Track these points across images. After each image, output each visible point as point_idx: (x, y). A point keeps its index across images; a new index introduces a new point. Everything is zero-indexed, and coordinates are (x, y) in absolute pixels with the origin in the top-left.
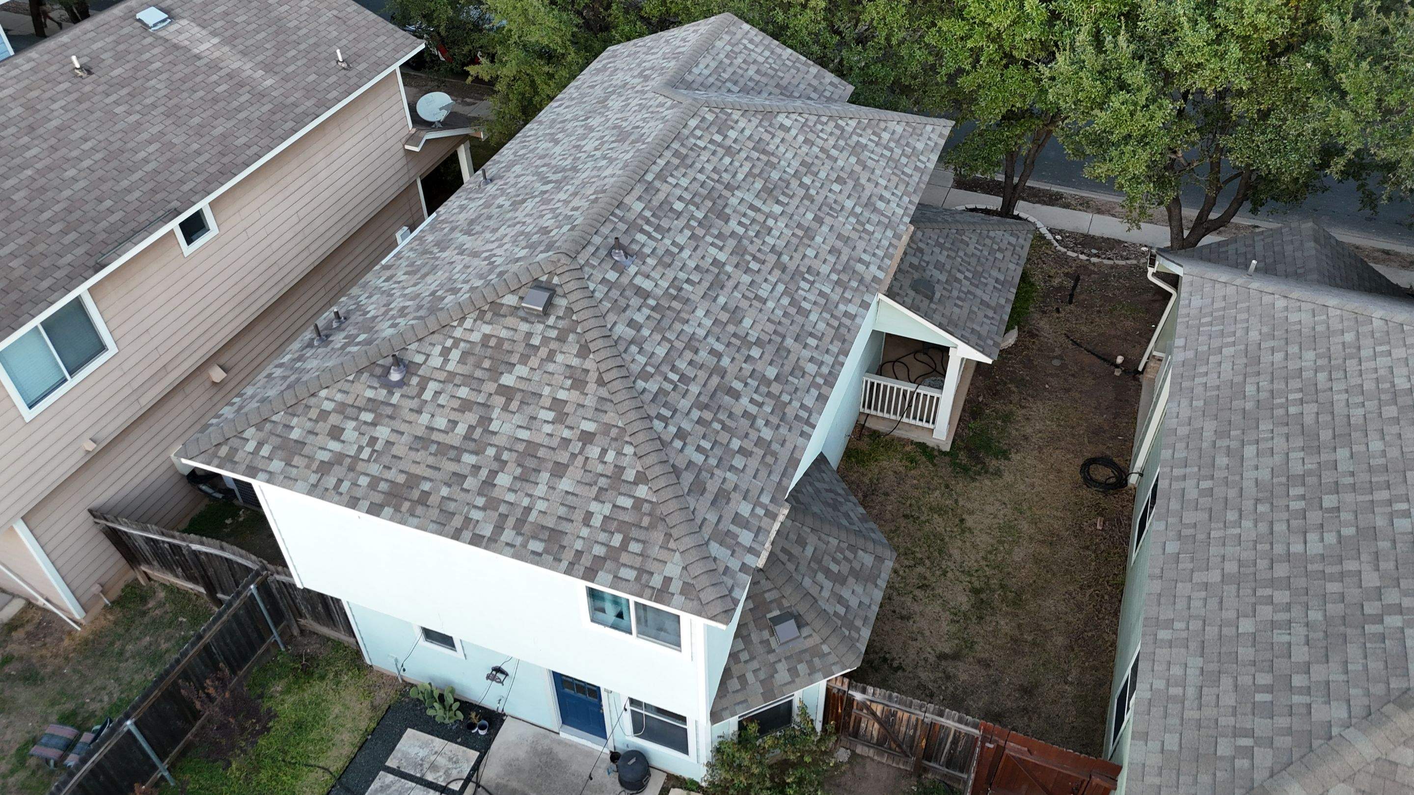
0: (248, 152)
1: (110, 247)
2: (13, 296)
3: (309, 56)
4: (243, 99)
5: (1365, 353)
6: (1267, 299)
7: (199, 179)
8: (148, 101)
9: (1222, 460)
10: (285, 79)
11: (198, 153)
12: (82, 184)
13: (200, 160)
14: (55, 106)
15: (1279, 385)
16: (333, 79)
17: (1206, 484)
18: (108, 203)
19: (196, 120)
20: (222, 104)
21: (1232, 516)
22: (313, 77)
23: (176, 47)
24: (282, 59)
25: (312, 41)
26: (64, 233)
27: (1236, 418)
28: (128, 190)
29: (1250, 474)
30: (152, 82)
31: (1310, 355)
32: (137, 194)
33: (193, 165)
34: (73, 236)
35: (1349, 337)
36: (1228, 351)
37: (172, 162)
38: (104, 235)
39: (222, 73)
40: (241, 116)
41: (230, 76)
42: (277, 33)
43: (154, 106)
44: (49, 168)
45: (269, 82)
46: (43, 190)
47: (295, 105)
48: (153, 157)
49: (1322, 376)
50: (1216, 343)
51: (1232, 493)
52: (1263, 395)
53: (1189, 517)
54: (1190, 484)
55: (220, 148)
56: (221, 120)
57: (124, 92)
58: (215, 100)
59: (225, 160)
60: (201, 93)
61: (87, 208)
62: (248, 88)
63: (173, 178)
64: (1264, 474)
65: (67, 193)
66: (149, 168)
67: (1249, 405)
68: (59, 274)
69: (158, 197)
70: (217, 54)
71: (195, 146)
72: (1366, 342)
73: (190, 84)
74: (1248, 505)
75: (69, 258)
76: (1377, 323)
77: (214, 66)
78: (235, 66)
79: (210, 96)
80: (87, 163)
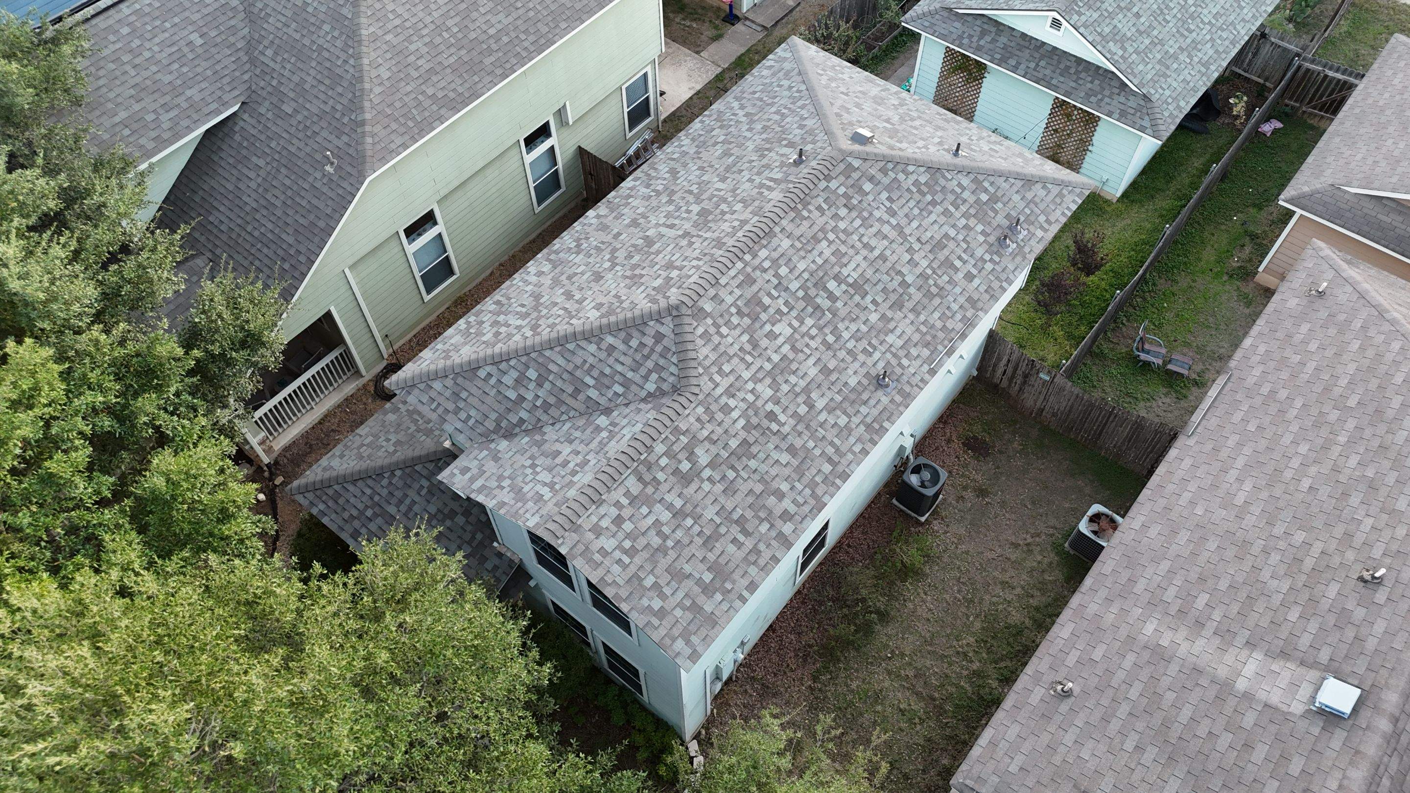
0: (1143, 518)
1: (1227, 388)
2: (1280, 335)
3: (1110, 692)
4: (1172, 592)
5: (397, 22)
6: (376, 101)
7: (1180, 474)
8: (1275, 558)
9: (505, 39)
10: (1131, 639)
11: (1193, 503)
12: (1287, 439)
13: (1187, 496)
14: (1370, 521)
15: (442, 47)
16: (1071, 660)
17: (523, 37)
18: (1252, 427)
19: (1212, 545)
20: (1193, 576)
21: (531, 14)
22: (1097, 655)
23: (1284, 654)
24: (1144, 675)
25: (1115, 725)
26: (1273, 392)
27: (474, 53)
28: (1240, 445)
29: (506, 22)
30: (1285, 586)
31: (413, 47)
32: (1231, 443)
33: (1192, 487)
34: (1265, 390)
35: (388, 37)
36: (430, 92)
37: (1214, 486)
38: (1238, 397)
39: (1210, 627)
40: (1165, 566)
41: (1200, 624)
42: (1166, 725)
43: (1266, 552)
44: (1325, 448)
45: (1149, 628)
46: (1317, 425)
47: (1109, 600)
48: (1235, 486)
49: (425, 32)
50: (427, 103)
51: (519, 22)
52: (453, 50)
53: (545, 29)
54: (526, 44)
55: (1174, 515)
56: (1186, 553)
57: (1309, 563)
58: (1202, 579)
59: (1162, 502)
60: (1223, 585)
61: (1268, 419)
62: (1173, 610)
63: (1204, 468)
64: (501, 16)
65: (1294, 428)
66: (1233, 474)
67: (463, 52)
68: (1256, 359)
69: (1209, 446)
70: (1229, 658)
71: (1199, 511)
72: (389, 26)
73: (1242, 595)
74: (521, 12)
75: (1257, 372)
76: (371, 29)
77: (1225, 635)
78: (1201, 643)
79: (1210, 583)
80: (1295, 463)
